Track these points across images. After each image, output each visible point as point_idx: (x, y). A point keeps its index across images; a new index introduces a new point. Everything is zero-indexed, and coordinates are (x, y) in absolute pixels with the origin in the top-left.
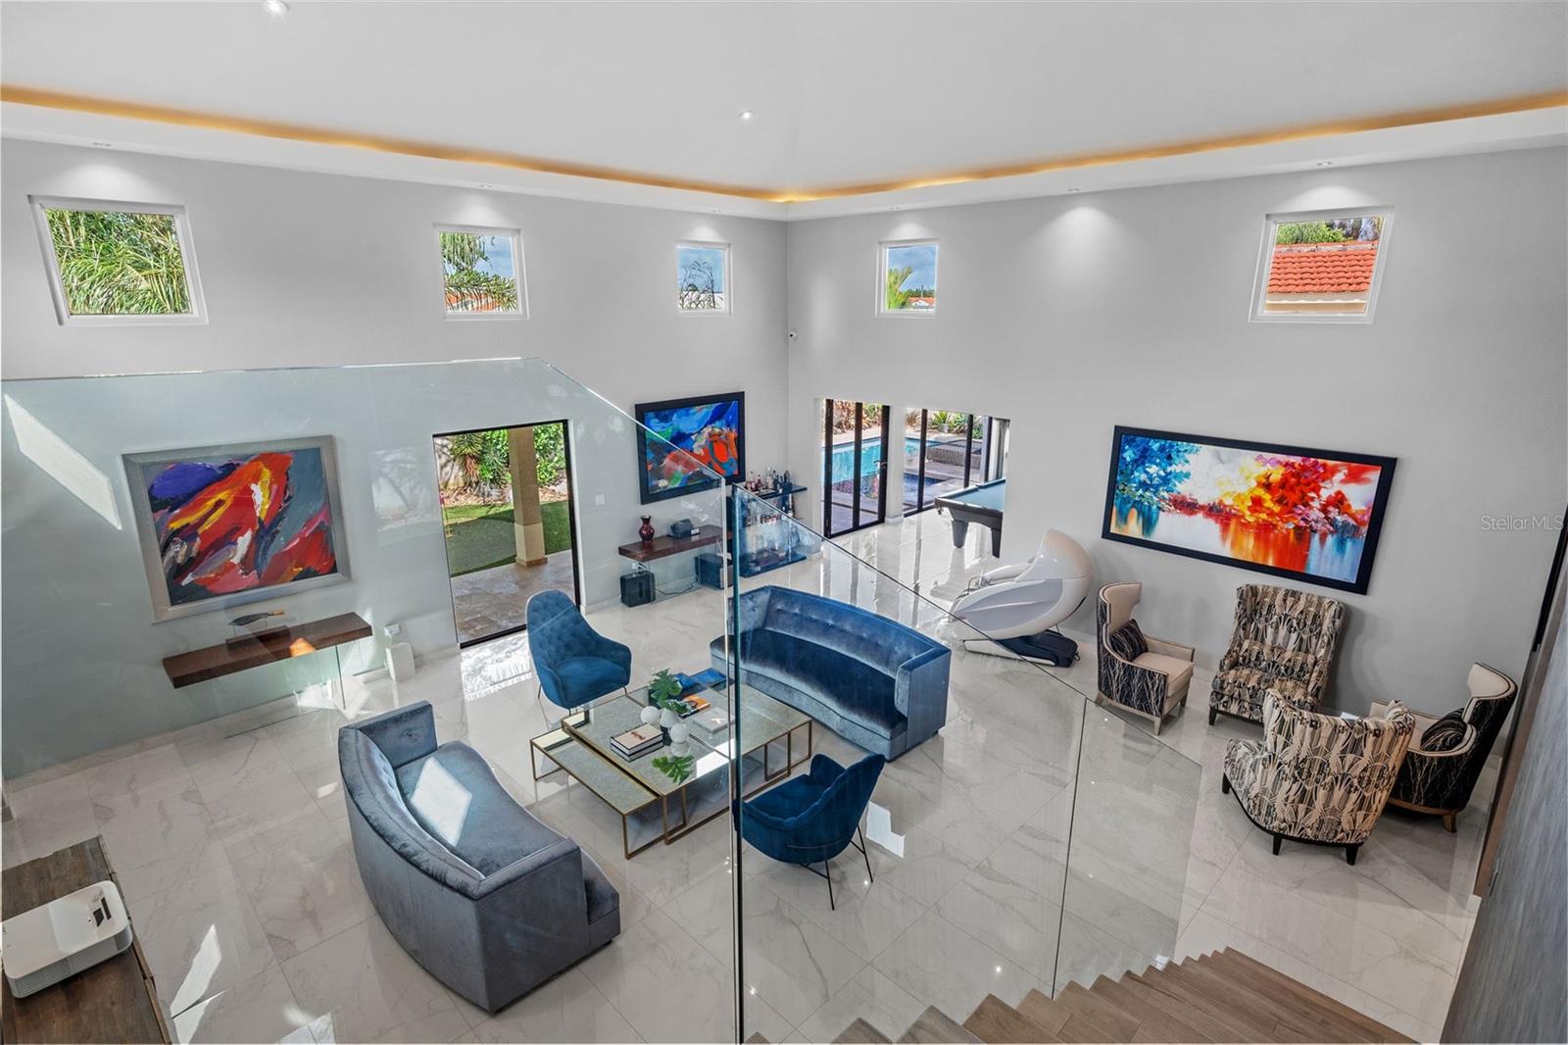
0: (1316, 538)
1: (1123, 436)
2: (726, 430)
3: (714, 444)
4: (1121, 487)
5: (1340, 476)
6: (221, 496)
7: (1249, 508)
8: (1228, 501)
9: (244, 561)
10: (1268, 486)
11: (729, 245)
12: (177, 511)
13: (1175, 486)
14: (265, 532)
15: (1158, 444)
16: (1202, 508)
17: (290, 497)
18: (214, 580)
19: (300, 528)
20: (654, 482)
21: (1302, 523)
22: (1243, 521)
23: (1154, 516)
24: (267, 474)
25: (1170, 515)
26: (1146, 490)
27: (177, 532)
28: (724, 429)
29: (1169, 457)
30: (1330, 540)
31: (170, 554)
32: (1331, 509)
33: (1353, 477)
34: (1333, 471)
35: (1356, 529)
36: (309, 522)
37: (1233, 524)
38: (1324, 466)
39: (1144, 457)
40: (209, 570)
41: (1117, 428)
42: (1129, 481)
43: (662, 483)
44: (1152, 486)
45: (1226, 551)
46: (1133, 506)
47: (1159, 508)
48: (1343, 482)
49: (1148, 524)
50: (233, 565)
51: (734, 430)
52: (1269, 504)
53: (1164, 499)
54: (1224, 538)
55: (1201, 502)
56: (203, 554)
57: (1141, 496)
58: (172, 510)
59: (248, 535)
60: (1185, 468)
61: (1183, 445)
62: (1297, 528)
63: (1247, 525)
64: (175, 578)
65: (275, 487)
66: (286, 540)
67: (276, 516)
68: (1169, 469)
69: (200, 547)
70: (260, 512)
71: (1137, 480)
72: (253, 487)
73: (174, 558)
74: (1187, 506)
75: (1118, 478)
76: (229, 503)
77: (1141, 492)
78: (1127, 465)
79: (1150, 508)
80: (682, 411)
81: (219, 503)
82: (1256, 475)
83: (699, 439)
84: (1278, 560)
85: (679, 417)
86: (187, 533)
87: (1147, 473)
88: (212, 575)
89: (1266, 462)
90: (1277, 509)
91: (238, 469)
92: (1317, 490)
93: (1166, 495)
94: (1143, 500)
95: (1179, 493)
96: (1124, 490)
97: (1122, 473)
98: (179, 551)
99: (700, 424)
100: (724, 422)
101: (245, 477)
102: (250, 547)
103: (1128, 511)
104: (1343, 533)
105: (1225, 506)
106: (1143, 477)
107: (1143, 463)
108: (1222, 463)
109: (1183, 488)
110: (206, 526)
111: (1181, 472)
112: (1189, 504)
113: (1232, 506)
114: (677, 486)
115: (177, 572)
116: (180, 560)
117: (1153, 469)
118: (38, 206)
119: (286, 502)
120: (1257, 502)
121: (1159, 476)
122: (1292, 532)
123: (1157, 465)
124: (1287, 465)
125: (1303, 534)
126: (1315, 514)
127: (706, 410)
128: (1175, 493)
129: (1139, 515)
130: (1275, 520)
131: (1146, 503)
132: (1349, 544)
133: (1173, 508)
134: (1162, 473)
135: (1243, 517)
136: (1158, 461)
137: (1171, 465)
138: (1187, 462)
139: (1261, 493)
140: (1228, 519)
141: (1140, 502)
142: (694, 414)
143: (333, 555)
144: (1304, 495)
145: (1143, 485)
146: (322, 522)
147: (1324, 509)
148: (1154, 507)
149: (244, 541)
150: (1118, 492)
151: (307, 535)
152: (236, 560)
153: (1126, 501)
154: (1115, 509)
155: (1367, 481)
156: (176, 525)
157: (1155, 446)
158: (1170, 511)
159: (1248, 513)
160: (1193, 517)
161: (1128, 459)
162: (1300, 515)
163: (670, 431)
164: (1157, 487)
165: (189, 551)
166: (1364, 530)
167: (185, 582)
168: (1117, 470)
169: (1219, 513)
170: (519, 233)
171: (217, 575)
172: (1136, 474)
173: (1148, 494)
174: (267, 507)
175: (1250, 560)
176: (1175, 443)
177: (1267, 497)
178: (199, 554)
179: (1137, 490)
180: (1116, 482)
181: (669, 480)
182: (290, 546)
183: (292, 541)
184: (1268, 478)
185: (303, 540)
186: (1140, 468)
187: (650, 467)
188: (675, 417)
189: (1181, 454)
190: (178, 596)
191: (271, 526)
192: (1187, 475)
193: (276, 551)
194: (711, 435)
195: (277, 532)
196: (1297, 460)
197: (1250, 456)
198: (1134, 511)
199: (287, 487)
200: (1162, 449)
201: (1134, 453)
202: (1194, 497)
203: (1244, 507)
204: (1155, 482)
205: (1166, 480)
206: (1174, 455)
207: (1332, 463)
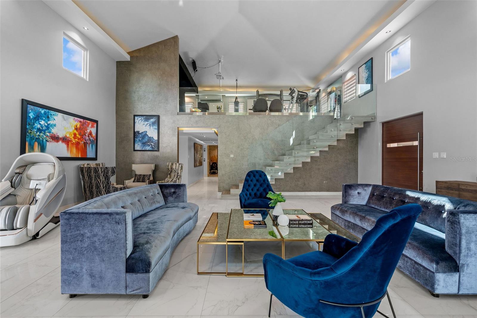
1: (26, 104)
4: (29, 131)
5: (90, 126)
8: (68, 136)
10: (76, 129)
13: (51, 130)
15: (43, 111)
16: (61, 138)
21: (85, 141)
22: (72, 142)
23: (45, 145)
25: (51, 143)
26: (41, 132)
29: (48, 117)
30: (90, 145)
32: (90, 136)
33: (92, 126)
34: (89, 124)
35: (94, 141)
37: (70, 143)
38: (87, 122)
39: (38, 117)
42: (33, 128)
44: (42, 130)
46: (36, 141)
47: (46, 141)
49: (43, 148)
52: (78, 136)
53: (47, 136)
55: (61, 136)
57: (39, 135)
60: (54, 122)
61: (52, 112)
62: (84, 143)
63: (73, 144)
68: (49, 123)
71: (36, 128)
74: (56, 139)
75: (28, 127)
77: (38, 133)
78: (31, 120)
79: (43, 141)
82: (74, 125)
87: (40, 124)
89: (76, 121)
90: (79, 137)
92: (87, 130)
93: (48, 134)
94: (40, 137)
95: (53, 133)
96: (31, 133)
97: (29, 124)
103: (34, 143)
104: (92, 142)
105: (67, 137)
106: (39, 126)
107: (38, 120)
108: (65, 120)
109: (54, 131)
111: (53, 124)
112: (57, 137)
113: (69, 137)
117: (42, 122)
120: (75, 134)
121: (45, 126)
122: (83, 144)
123: (44, 120)
124: (80, 122)
125: (85, 144)
126: (87, 138)
128: (51, 133)
129: (38, 145)
130: (79, 141)
131: (41, 139)
132: (93, 146)
133: (51, 140)
135: (72, 141)
136: (44, 119)
137: (49, 121)
138: (55, 119)
139: (75, 131)
140: (68, 143)
141: (38, 139)
144: (84, 132)
145: (39, 130)
147: (89, 137)
148: (44, 140)
150: (27, 134)
153: (32, 138)
154: (27, 143)
155: (95, 127)
158: (50, 141)
159: (73, 139)
160: (58, 143)
161: (31, 117)
162: (84, 138)
164: (45, 131)
166: (95, 141)
168: (26, 123)
169: (65, 140)
172: (36, 125)
173: (41, 134)
175: (75, 157)
176: (49, 111)
177: (77, 133)
179: (37, 133)
180: (26, 129)
184: (77, 126)
186: (37, 122)
189: (52, 116)
192: (55, 125)
196: (82, 120)
197: (72, 118)
198: (36, 143)
200: (45, 113)
201: (34, 114)
202: (58, 134)
203: (72, 137)
204: (44, 128)
205: (48, 127)
206: (50, 116)
207: (88, 121)
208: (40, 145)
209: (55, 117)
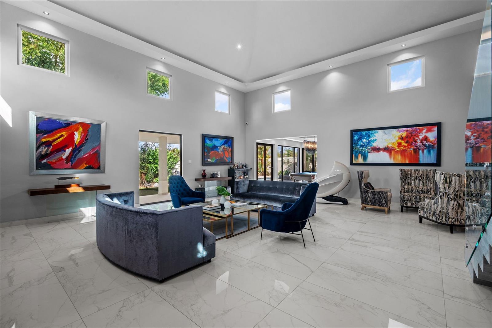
0: (421, 151)
1: (353, 132)
2: (228, 148)
3: (225, 151)
4: (355, 148)
5: (424, 131)
6: (63, 133)
7: (397, 146)
8: (390, 146)
9: (67, 158)
10: (402, 138)
11: (230, 95)
12: (46, 135)
13: (372, 144)
14: (77, 149)
15: (365, 133)
16: (382, 149)
17: (88, 139)
18: (55, 163)
19: (89, 150)
20: (207, 159)
21: (415, 148)
22: (396, 151)
23: (367, 155)
24: (81, 129)
25: (372, 154)
26: (363, 147)
27: (44, 143)
28: (228, 147)
29: (369, 136)
30: (425, 151)
31: (40, 150)
32: (424, 141)
33: (429, 131)
34: (423, 129)
35: (433, 146)
36: (93, 149)
38: (419, 129)
40: (53, 159)
41: (351, 130)
42: (357, 146)
43: (209, 160)
44: (364, 146)
45: (392, 161)
46: (359, 153)
47: (368, 152)
48: (426, 132)
49: (365, 157)
50: (63, 159)
51: (230, 148)
52: (403, 144)
53: (369, 149)
54: (390, 157)
55: (381, 147)
56: (52, 153)
57: (362, 149)
58: (43, 135)
59: (70, 149)
60: (375, 138)
61: (373, 132)
62: (414, 149)
64: (39, 159)
65: (83, 134)
66: (84, 153)
67: (82, 144)
68: (369, 139)
69: (52, 149)
70: (76, 142)
71: (360, 145)
72: (75, 133)
73: (41, 152)
74: (377, 150)
75: (353, 145)
76: (65, 136)
77: (361, 148)
78: (356, 141)
79: (365, 153)
80: (216, 139)
81: (62, 136)
82: (398, 136)
83: (220, 148)
84: (410, 160)
85: (215, 141)
86: (48, 144)
87: (363, 142)
88: (54, 161)
89: (400, 131)
90: (406, 145)
91: (71, 126)
92: (418, 136)
93: (369, 147)
94: (362, 151)
95: (374, 146)
96: (356, 149)
97: (354, 144)
98: (43, 150)
99: (221, 144)
100: (228, 145)
101: (73, 129)
102: (70, 154)
104: (429, 148)
105: (389, 147)
106: (361, 143)
107: (361, 139)
108: (386, 134)
109: (375, 144)
110: (55, 143)
111: (374, 139)
112: (377, 149)
113: (392, 147)
114: (213, 162)
115: (41, 157)
116: (43, 153)
117: (364, 141)
118: (20, 28)
119: (86, 140)
120: (400, 144)
121: (367, 142)
122: (413, 151)
123: (365, 139)
124: (407, 131)
125: (416, 151)
126: (419, 144)
127: (222, 141)
128: (372, 146)
129: (361, 155)
130: (406, 148)
131: (364, 151)
132: (432, 151)
133: (372, 151)
134: (367, 141)
135: (396, 149)
136: (366, 138)
137: (370, 138)
138: (375, 136)
139: (400, 141)
140: (391, 151)
141: (361, 152)
142: (219, 141)
143: (100, 162)
144: (414, 139)
145: (362, 146)
146: (98, 150)
147: (421, 142)
148: (366, 152)
149: (68, 151)
150: (354, 150)
151: (91, 153)
152: (64, 157)
153: (357, 152)
155: (434, 131)
156: (44, 140)
157: (364, 133)
158: (371, 152)
160: (380, 153)
161: (356, 139)
162: (414, 145)
163: (212, 144)
164: (366, 146)
165: (47, 150)
166: (436, 146)
167: (43, 162)
168: (353, 143)
169: (388, 150)
170: (171, 77)
171: (56, 161)
172: (359, 143)
173: (364, 148)
174: (79, 140)
176: (370, 131)
177: (402, 142)
178: (51, 152)
180: (353, 147)
181: (211, 160)
182: (85, 156)
183: (86, 154)
184: (402, 136)
185: (90, 155)
186: (360, 141)
187: (206, 154)
188: (214, 140)
189: (372, 134)
190: (40, 166)
191: (80, 147)
192: (376, 140)
193: (79, 157)
194: (224, 148)
195: (81, 150)
196: (410, 129)
197: (394, 131)
198: (360, 155)
199: (87, 135)
200: (366, 134)
201: (358, 137)
202: (379, 146)
203: (395, 146)
204: (366, 144)
205: (369, 143)
206: (370, 135)
207: (421, 128)
208: (363, 156)
209: (375, 134)
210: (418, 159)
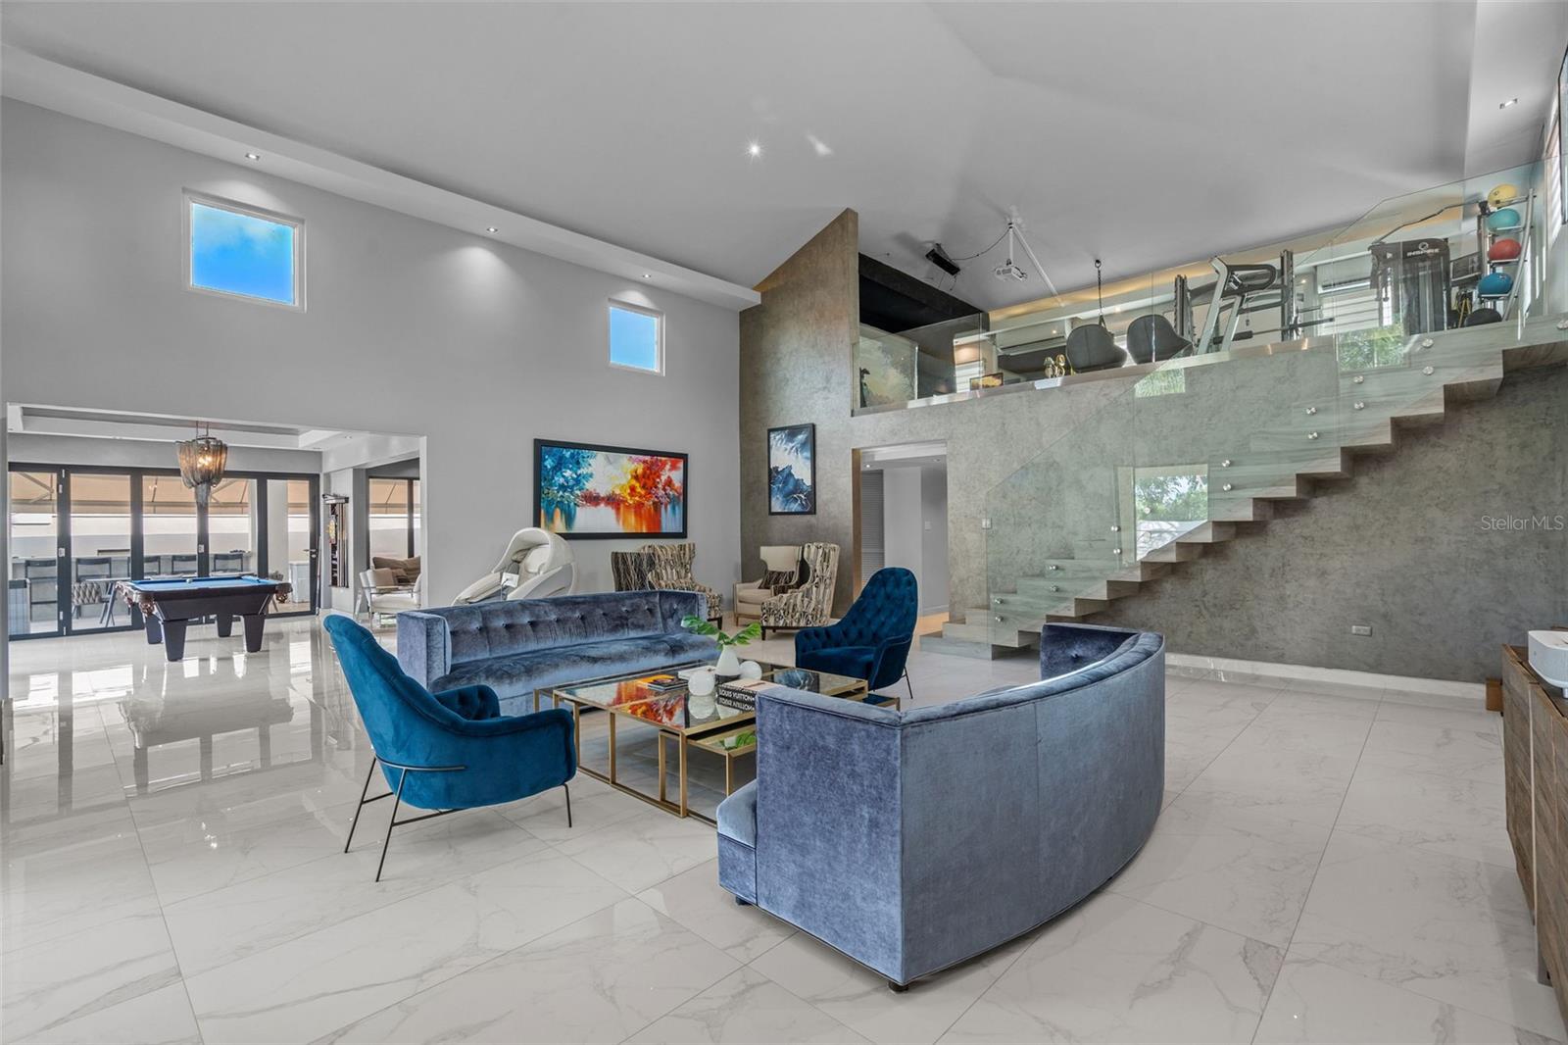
0: (663, 506)
1: (541, 446)
4: (546, 491)
5: (668, 467)
7: (629, 494)
8: (617, 492)
10: (636, 478)
13: (584, 484)
16: (603, 499)
21: (656, 500)
22: (627, 504)
23: (573, 512)
25: (583, 509)
26: (564, 492)
29: (578, 463)
30: (669, 507)
32: (667, 487)
33: (674, 467)
34: (664, 464)
35: (678, 497)
37: (622, 506)
38: (661, 461)
39: (559, 466)
41: (535, 441)
42: (551, 485)
44: (568, 487)
45: (620, 530)
46: (557, 506)
47: (575, 504)
48: (670, 470)
49: (569, 519)
52: (639, 490)
53: (578, 496)
54: (618, 520)
55: (602, 495)
57: (562, 496)
60: (590, 470)
61: (586, 453)
62: (654, 503)
63: (629, 507)
68: (579, 472)
71: (557, 484)
74: (593, 499)
75: (544, 484)
77: (561, 493)
78: (547, 472)
79: (569, 506)
82: (630, 470)
84: (648, 527)
87: (563, 476)
89: (635, 461)
90: (643, 492)
92: (659, 477)
93: (579, 492)
94: (563, 500)
95: (588, 490)
96: (548, 493)
97: (544, 479)
103: (554, 511)
104: (673, 501)
105: (616, 495)
106: (562, 480)
107: (560, 469)
108: (610, 464)
109: (590, 486)
111: (587, 473)
112: (595, 497)
113: (620, 494)
117: (568, 473)
120: (633, 489)
121: (573, 478)
122: (652, 506)
123: (570, 469)
124: (645, 462)
125: (657, 506)
126: (661, 493)
128: (585, 491)
129: (562, 513)
130: (643, 500)
131: (566, 502)
132: (677, 508)
133: (585, 503)
134: (575, 476)
135: (626, 501)
136: (571, 466)
137: (579, 468)
138: (590, 465)
139: (634, 482)
140: (619, 504)
141: (562, 502)
144: (654, 480)
145: (562, 487)
147: (664, 489)
148: (572, 504)
150: (543, 496)
153: (550, 503)
154: (542, 511)
155: (679, 468)
157: (568, 454)
158: (583, 505)
159: (629, 498)
160: (599, 507)
161: (549, 467)
162: (654, 494)
164: (572, 488)
166: (682, 498)
168: (540, 478)
169: (613, 501)
172: (556, 478)
173: (566, 494)
175: (634, 531)
176: (580, 451)
177: (637, 485)
179: (558, 492)
180: (541, 487)
184: (636, 472)
186: (559, 473)
189: (586, 459)
192: (591, 476)
196: (648, 458)
197: (625, 457)
198: (558, 510)
200: (572, 456)
201: (552, 461)
202: (598, 491)
203: (626, 494)
204: (571, 483)
205: (577, 481)
206: (580, 460)
207: (663, 459)
208: (565, 513)
209: (591, 461)
210: (659, 523)
